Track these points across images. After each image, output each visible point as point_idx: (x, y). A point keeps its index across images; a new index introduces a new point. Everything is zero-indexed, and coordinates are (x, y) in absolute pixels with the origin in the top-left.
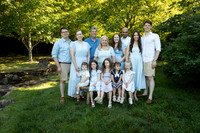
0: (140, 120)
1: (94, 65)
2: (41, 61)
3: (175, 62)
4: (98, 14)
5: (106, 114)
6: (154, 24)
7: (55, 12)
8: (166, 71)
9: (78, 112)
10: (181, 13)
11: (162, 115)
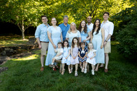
0: (99, 87)
1: (66, 43)
2: (30, 39)
3: (126, 43)
4: (70, 7)
5: (73, 81)
6: (111, 15)
7: (40, 6)
8: (119, 50)
9: (53, 79)
10: (130, 7)
11: (116, 84)
